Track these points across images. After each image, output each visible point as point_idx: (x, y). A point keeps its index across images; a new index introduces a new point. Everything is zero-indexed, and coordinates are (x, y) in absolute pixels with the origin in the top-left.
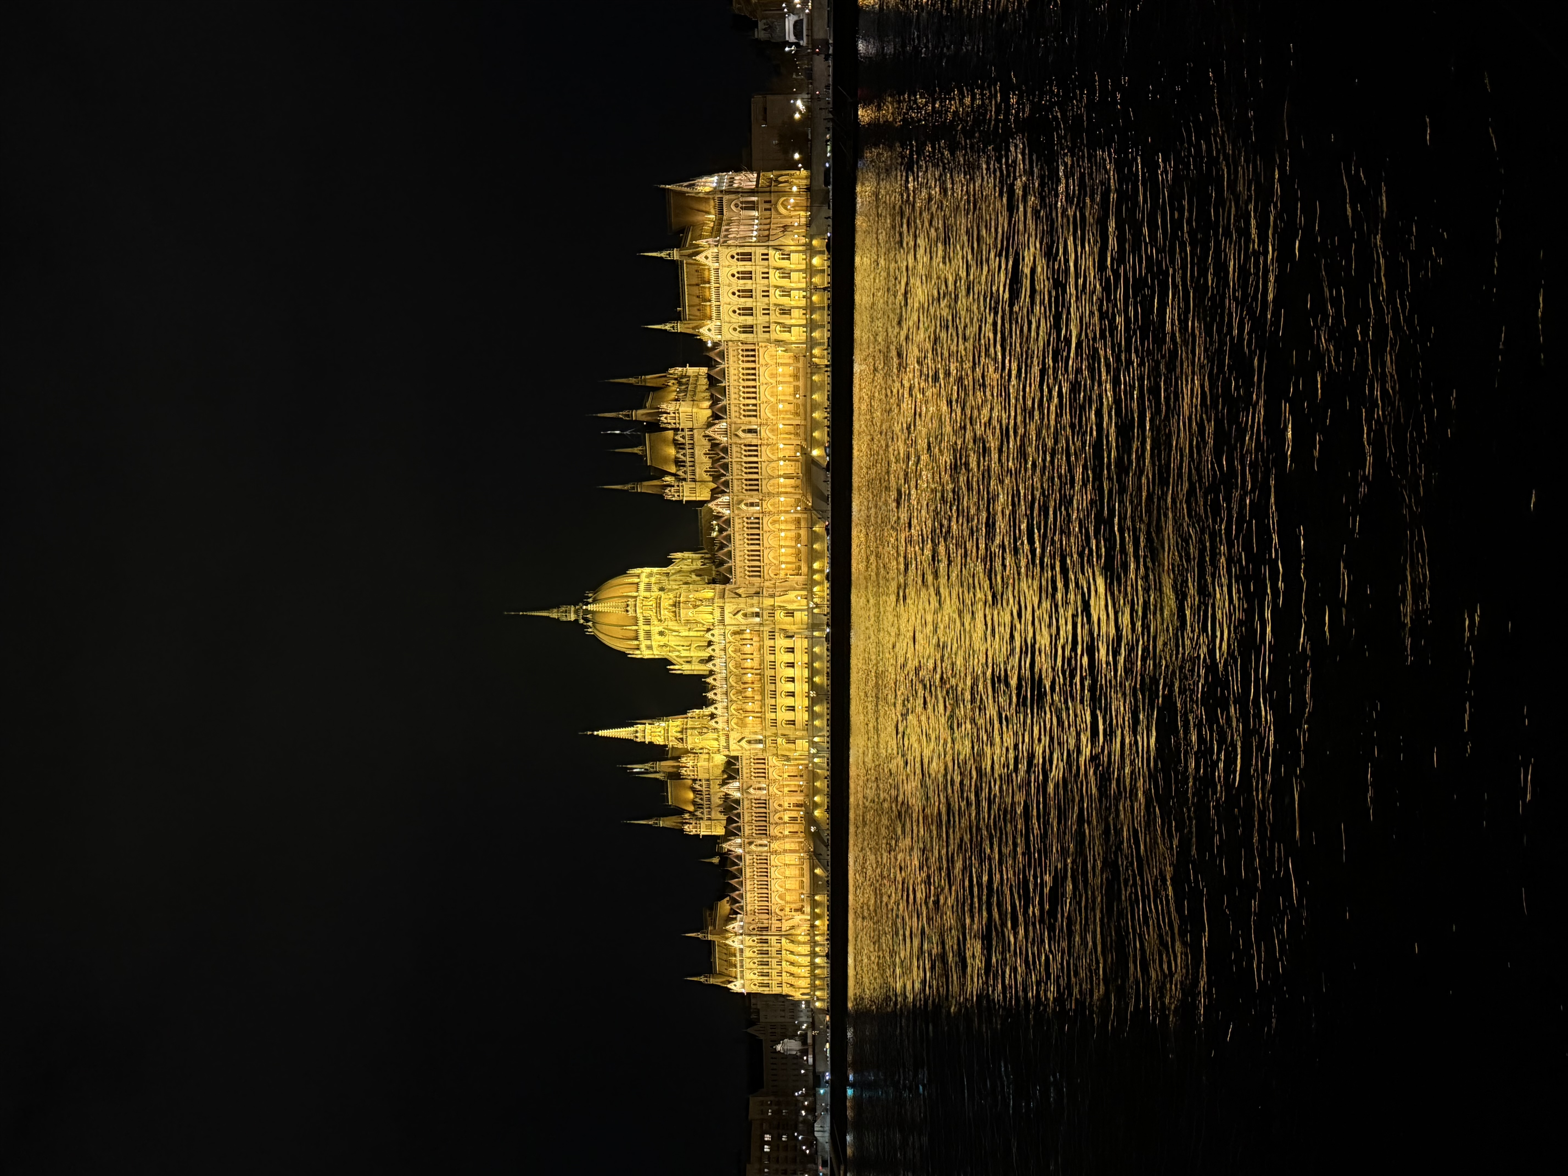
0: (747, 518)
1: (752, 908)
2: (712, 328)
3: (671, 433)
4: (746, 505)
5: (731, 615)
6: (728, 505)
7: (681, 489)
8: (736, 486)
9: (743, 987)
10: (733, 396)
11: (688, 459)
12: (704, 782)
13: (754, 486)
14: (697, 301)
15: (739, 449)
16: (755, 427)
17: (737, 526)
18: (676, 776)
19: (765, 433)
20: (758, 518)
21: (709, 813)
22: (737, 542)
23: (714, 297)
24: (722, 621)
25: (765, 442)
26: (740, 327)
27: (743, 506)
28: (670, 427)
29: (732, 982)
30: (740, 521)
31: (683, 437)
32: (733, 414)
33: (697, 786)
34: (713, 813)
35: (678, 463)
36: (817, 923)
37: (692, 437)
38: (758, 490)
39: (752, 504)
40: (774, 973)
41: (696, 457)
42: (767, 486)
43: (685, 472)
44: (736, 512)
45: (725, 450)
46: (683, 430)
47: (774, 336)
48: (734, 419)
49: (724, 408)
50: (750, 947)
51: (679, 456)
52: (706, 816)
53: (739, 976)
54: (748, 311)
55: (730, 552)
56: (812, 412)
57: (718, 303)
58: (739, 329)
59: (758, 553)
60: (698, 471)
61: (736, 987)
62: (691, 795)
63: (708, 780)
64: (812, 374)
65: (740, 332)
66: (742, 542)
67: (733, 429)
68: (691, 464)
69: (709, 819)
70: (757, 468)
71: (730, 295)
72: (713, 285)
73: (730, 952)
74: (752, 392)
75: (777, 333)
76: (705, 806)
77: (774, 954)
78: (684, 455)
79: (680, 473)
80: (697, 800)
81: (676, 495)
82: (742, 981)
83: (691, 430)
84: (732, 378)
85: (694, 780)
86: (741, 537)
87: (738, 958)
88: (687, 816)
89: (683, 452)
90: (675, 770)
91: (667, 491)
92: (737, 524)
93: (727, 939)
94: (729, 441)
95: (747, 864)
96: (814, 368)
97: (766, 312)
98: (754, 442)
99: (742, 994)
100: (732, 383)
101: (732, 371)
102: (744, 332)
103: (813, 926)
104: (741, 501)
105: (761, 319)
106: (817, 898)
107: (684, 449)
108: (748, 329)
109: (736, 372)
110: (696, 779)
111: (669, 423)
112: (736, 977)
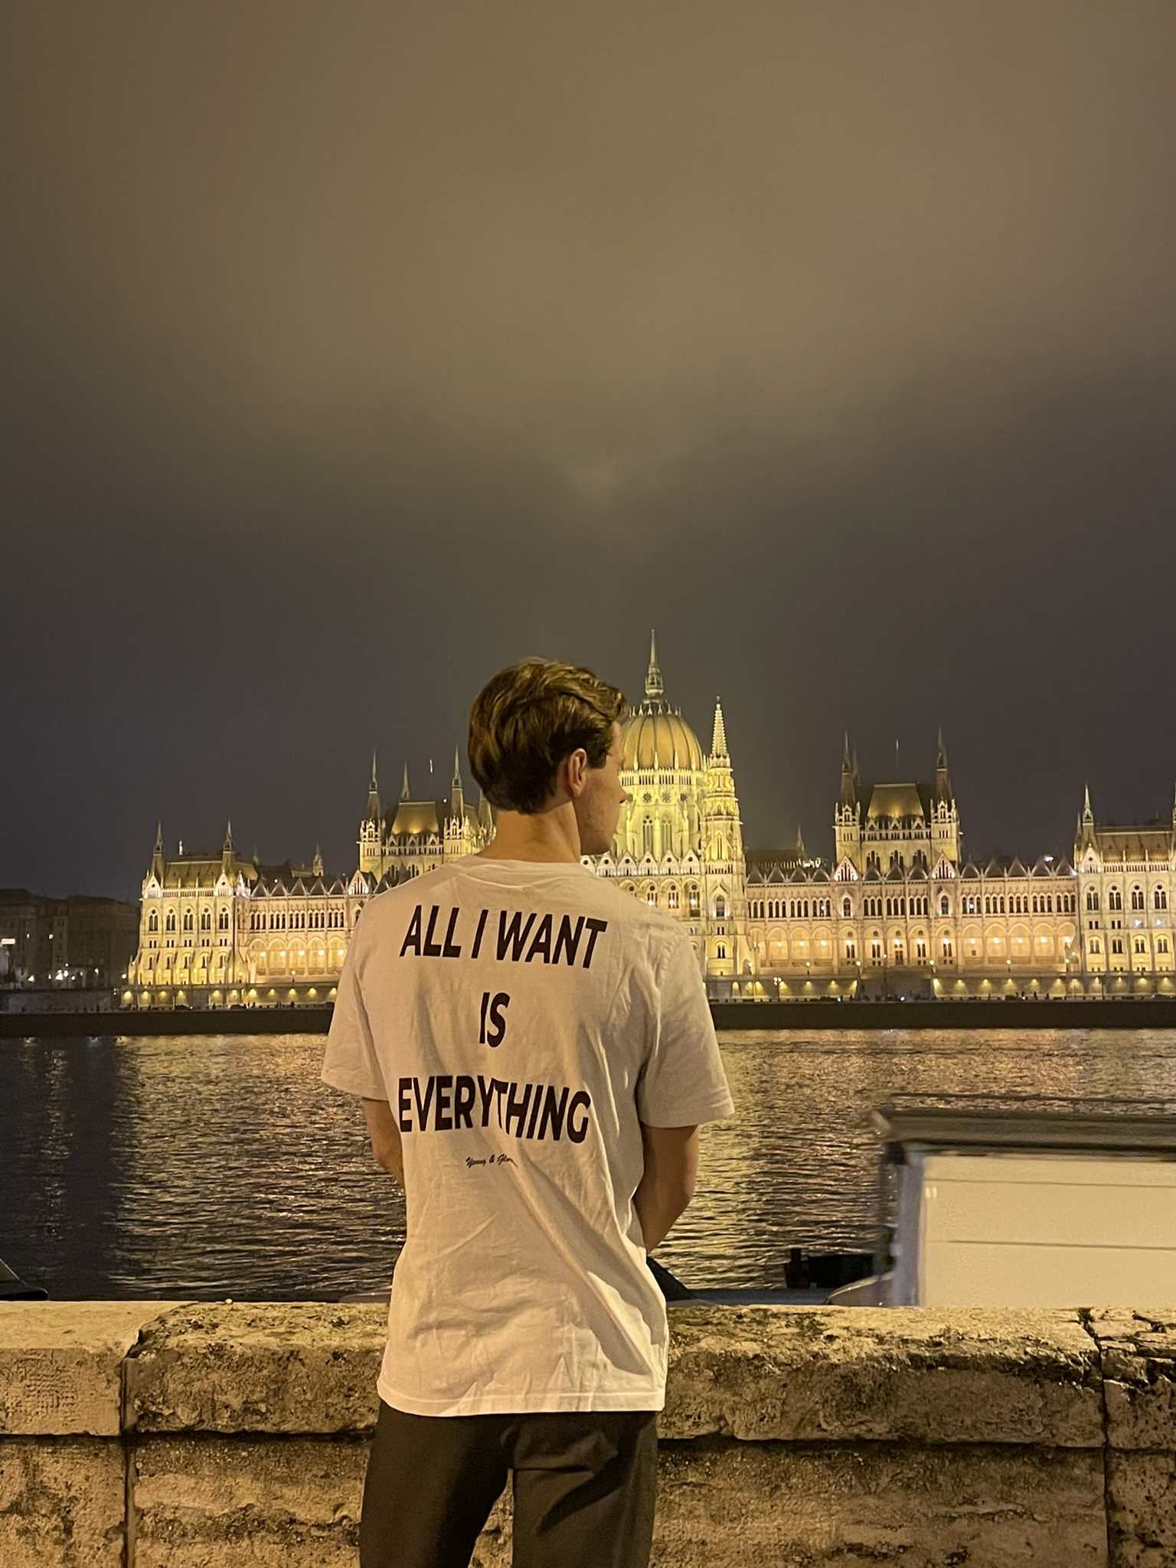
0: (828, 902)
1: (260, 908)
2: (1093, 862)
3: (921, 813)
4: (847, 900)
5: (719, 881)
6: (846, 878)
7: (851, 824)
8: (872, 889)
9: (150, 897)
10: (990, 886)
11: (890, 833)
12: (438, 847)
13: (871, 909)
14: (1121, 845)
15: (920, 892)
16: (950, 911)
17: (817, 890)
18: (444, 814)
19: (944, 924)
20: (829, 914)
21: (391, 853)
22: (795, 890)
23: (1130, 864)
24: (709, 871)
25: (933, 924)
26: (1096, 894)
27: (845, 896)
28: (932, 811)
29: (160, 884)
30: (824, 894)
31: (918, 827)
32: (966, 886)
33: (432, 837)
34: (392, 858)
35: (884, 821)
36: (253, 993)
37: (919, 837)
38: (866, 914)
39: (847, 907)
40: (173, 937)
41: (894, 842)
42: (873, 925)
43: (872, 828)
44: (837, 889)
45: (917, 876)
46: (930, 826)
47: (1087, 933)
48: (960, 886)
49: (975, 876)
50: (215, 905)
51: (894, 822)
52: (387, 849)
53: (168, 891)
54: (1116, 904)
55: (782, 882)
56: (990, 979)
57: (1125, 869)
58: (1092, 893)
59: (781, 914)
60: (875, 843)
61: (151, 888)
62: (415, 830)
63: (442, 852)
64: (1039, 979)
65: (1089, 895)
66: (795, 895)
67: (949, 885)
68: (884, 836)
69: (383, 854)
70: (896, 913)
71: (1135, 884)
72: (1147, 864)
73: (205, 877)
74: (996, 907)
75: (1092, 937)
76: (402, 848)
77: (202, 937)
78: (895, 828)
79: (872, 823)
80: (412, 838)
81: (843, 817)
82: (160, 895)
83: (929, 837)
84: (1014, 885)
85: (441, 834)
86: (802, 894)
87: (197, 890)
88: (384, 825)
89: (900, 826)
90: (455, 812)
91: (847, 807)
92: (820, 890)
93: (227, 874)
94: (932, 881)
95: (330, 901)
96: (1046, 981)
97: (1116, 925)
98: (930, 910)
99: (142, 896)
100: (1008, 885)
101: (1022, 885)
102: (1089, 900)
103: (248, 987)
104: (852, 895)
105: (1108, 919)
106: (292, 992)
107: (904, 828)
108: (1093, 903)
109: (1021, 889)
110: (442, 837)
111: (936, 811)
112: (164, 887)
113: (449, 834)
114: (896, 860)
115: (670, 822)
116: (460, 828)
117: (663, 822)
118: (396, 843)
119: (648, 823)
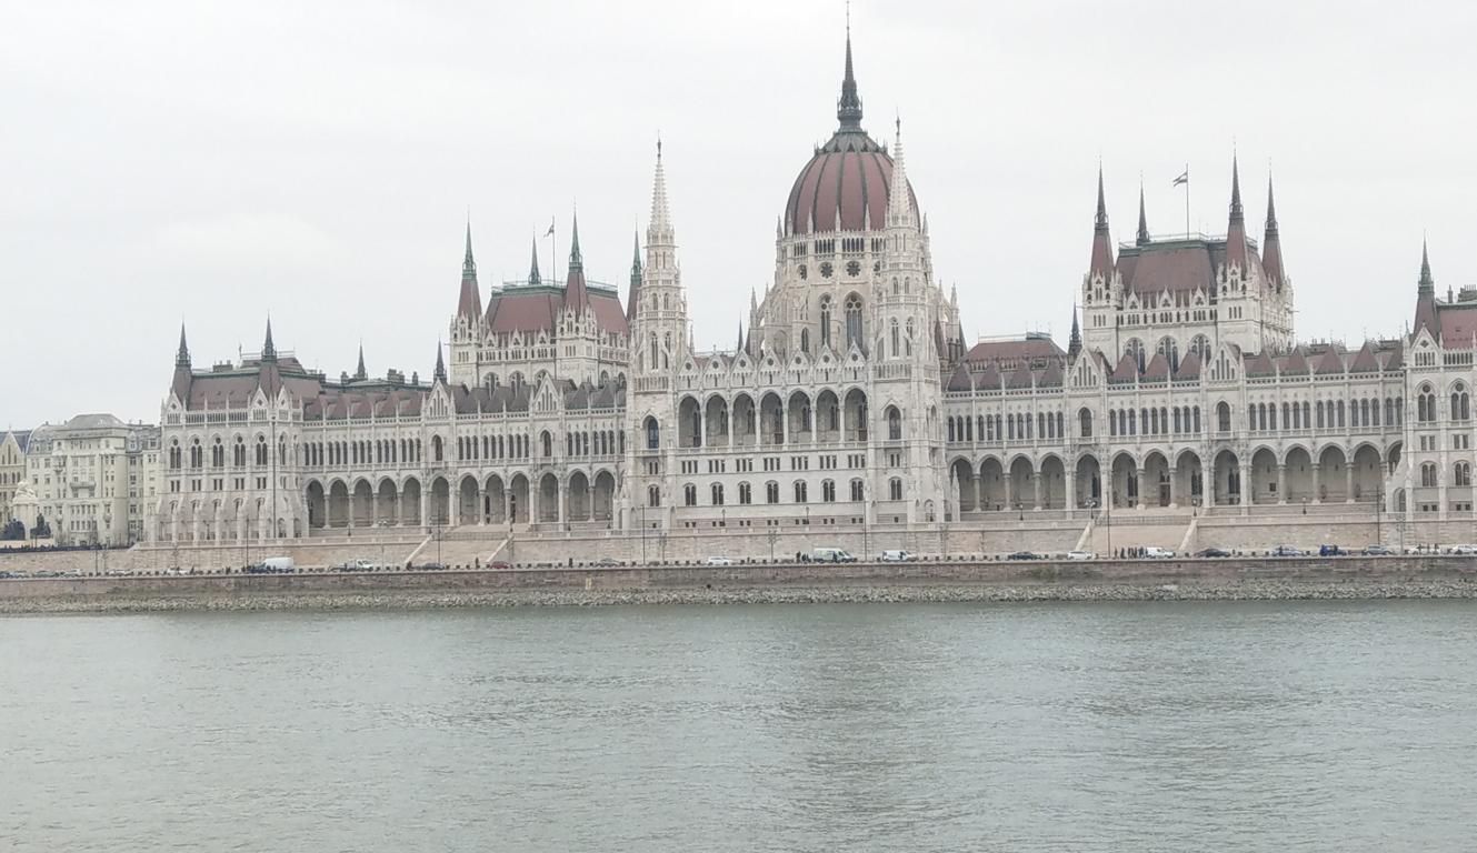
2: (1428, 349)
7: (1103, 302)
8: (1121, 397)
11: (1158, 312)
12: (548, 348)
13: (1121, 426)
15: (1190, 399)
16: (1232, 428)
18: (558, 302)
19: (1223, 446)
20: (1060, 435)
21: (490, 358)
24: (879, 376)
25: (1207, 446)
26: (1431, 398)
28: (1220, 278)
29: (182, 404)
30: (1055, 406)
31: (1199, 303)
32: (1255, 389)
33: (542, 334)
34: (490, 363)
35: (1150, 296)
37: (1200, 317)
38: (1113, 434)
39: (1086, 425)
41: (1164, 324)
42: (1124, 450)
43: (1133, 307)
45: (1190, 375)
46: (1214, 302)
47: (1416, 456)
48: (1246, 389)
50: (251, 432)
51: (1165, 297)
52: (484, 352)
53: (192, 413)
58: (1426, 396)
59: (995, 435)
60: (1137, 329)
63: (554, 355)
65: (1421, 397)
68: (1150, 318)
69: (479, 359)
70: (1155, 431)
74: (1298, 420)
75: (1425, 462)
78: (1166, 304)
80: (516, 337)
81: (1093, 293)
82: (183, 420)
83: (1214, 317)
84: (1323, 386)
85: (553, 331)
86: (1024, 405)
87: (229, 413)
89: (1172, 303)
90: (571, 299)
91: (1099, 276)
92: (1049, 398)
93: (265, 391)
94: (1206, 384)
97: (1461, 443)
98: (1204, 426)
100: (1314, 386)
101: (1336, 386)
102: (1421, 406)
105: (1449, 435)
107: (1178, 305)
108: (1428, 411)
109: (1335, 392)
110: (554, 334)
111: (1225, 280)
112: (188, 410)
113: (562, 329)
114: (1167, 351)
115: (858, 305)
116: (577, 321)
117: (850, 305)
118: (496, 344)
119: (828, 309)
